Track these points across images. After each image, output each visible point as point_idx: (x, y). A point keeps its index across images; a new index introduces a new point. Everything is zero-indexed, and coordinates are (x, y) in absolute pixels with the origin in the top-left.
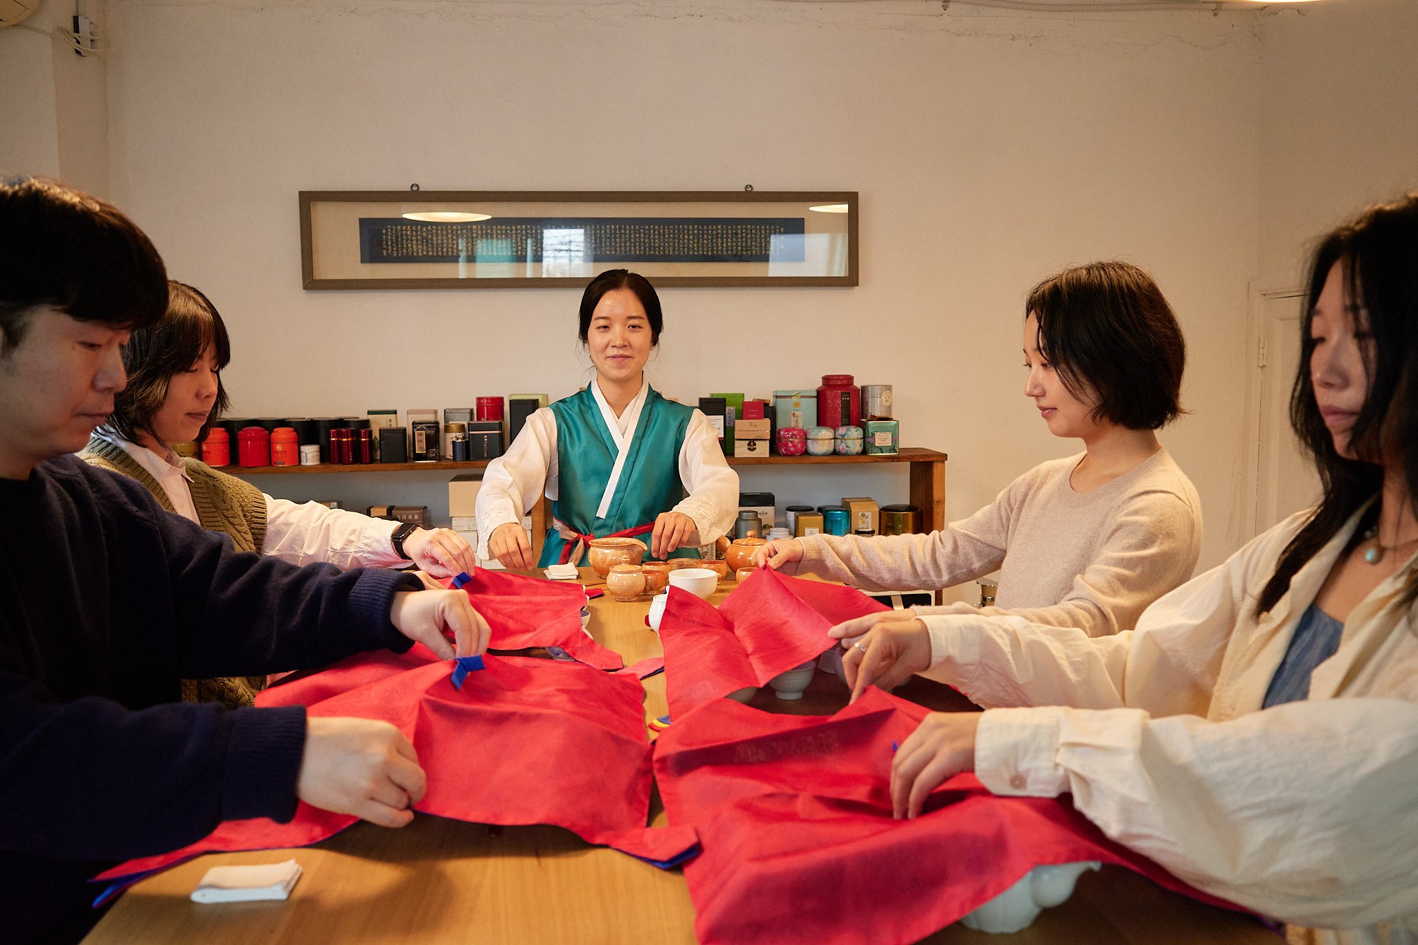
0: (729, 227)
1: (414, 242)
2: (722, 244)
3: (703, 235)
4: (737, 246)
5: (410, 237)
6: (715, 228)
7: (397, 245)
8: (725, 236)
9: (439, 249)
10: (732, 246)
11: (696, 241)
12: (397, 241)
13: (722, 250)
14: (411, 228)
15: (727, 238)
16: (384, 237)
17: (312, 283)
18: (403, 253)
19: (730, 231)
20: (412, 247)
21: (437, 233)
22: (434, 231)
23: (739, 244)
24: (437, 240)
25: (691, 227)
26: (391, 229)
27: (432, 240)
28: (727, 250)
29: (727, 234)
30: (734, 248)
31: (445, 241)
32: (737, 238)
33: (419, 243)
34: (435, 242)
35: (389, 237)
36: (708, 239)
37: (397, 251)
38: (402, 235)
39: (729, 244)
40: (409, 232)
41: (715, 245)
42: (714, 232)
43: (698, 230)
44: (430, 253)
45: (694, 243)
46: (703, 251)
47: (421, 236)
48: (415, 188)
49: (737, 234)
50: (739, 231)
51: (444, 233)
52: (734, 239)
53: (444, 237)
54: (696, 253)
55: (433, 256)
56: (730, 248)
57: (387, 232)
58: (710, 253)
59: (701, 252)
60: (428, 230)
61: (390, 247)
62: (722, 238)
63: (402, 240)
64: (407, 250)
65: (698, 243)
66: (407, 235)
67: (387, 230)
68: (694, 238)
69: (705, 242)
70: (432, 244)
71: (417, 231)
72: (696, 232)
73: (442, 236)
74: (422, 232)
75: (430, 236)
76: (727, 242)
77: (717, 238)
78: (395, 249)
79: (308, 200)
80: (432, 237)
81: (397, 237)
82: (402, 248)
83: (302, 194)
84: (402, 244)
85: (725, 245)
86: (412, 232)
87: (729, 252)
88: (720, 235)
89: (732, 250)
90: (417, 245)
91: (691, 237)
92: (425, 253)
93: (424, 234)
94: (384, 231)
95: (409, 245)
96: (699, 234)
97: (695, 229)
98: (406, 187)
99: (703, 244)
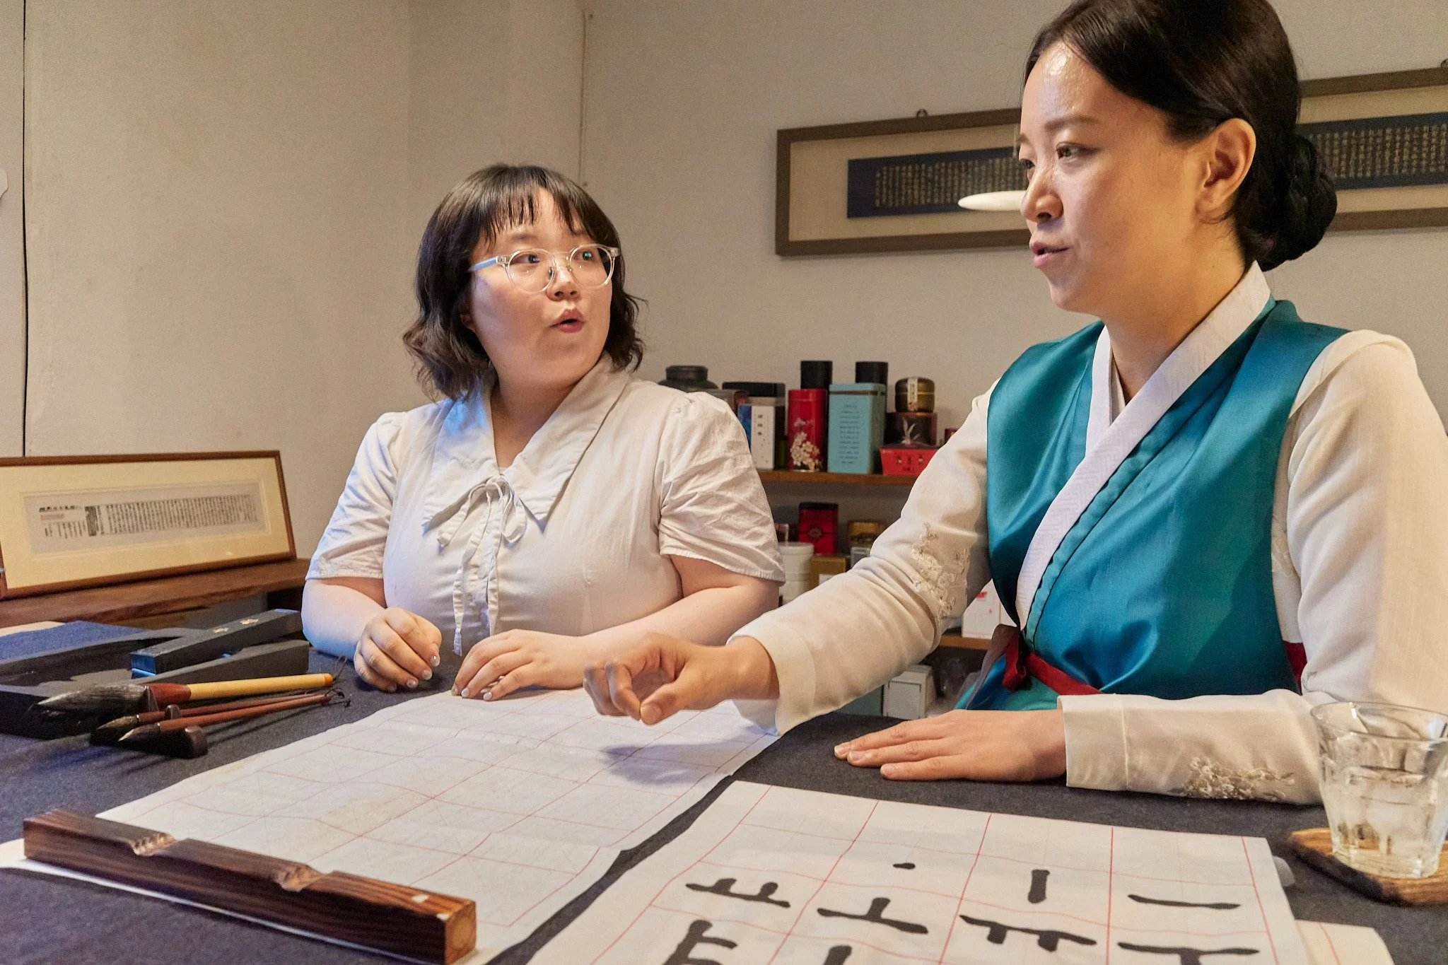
0: (1407, 130)
1: (916, 187)
2: (1392, 157)
3: (1358, 146)
4: (1420, 159)
5: (910, 181)
6: (1380, 132)
7: (894, 192)
8: (1398, 144)
9: (949, 195)
10: (1410, 161)
11: (1344, 156)
12: (894, 187)
13: (1391, 168)
14: (913, 168)
15: (1402, 147)
16: (878, 182)
17: (787, 248)
18: (900, 202)
19: (1407, 137)
20: (912, 193)
21: (946, 172)
22: (943, 171)
23: (1424, 155)
24: (946, 182)
25: (1336, 135)
26: (888, 171)
27: (939, 183)
28: (1401, 167)
29: (1402, 142)
30: (1415, 163)
31: (956, 183)
32: (1420, 147)
33: (923, 187)
34: (943, 185)
35: (884, 183)
36: (1366, 153)
37: (894, 200)
38: (901, 179)
39: (1405, 157)
40: (910, 174)
41: (1378, 160)
42: (1379, 141)
43: (1349, 138)
44: (936, 201)
45: (1340, 160)
46: (1356, 171)
47: (926, 178)
48: (922, 115)
49: (1420, 139)
50: (1425, 136)
51: (956, 171)
52: (1415, 149)
53: (956, 178)
54: (1343, 176)
55: (939, 204)
56: (1405, 164)
57: (882, 176)
58: (1368, 174)
59: (1352, 174)
60: (934, 170)
61: (884, 196)
62: (1393, 149)
63: (900, 184)
64: (906, 198)
65: (1348, 159)
66: (907, 179)
67: (881, 172)
68: (1341, 153)
69: (1361, 156)
70: (939, 188)
71: (920, 172)
72: (1345, 142)
73: (953, 175)
74: (926, 172)
75: (936, 178)
76: (1401, 154)
77: (1384, 149)
78: (891, 197)
79: (787, 139)
80: (940, 177)
81: (894, 182)
82: (900, 195)
83: (781, 134)
84: (900, 189)
85: (1396, 159)
86: (913, 174)
87: (1404, 171)
88: (1388, 145)
89: (1410, 167)
90: (919, 190)
91: (1336, 152)
92: (929, 200)
93: (929, 175)
94: (878, 175)
95: (909, 192)
96: (1350, 146)
97: (1343, 139)
98: (909, 112)
99: (1357, 161)
